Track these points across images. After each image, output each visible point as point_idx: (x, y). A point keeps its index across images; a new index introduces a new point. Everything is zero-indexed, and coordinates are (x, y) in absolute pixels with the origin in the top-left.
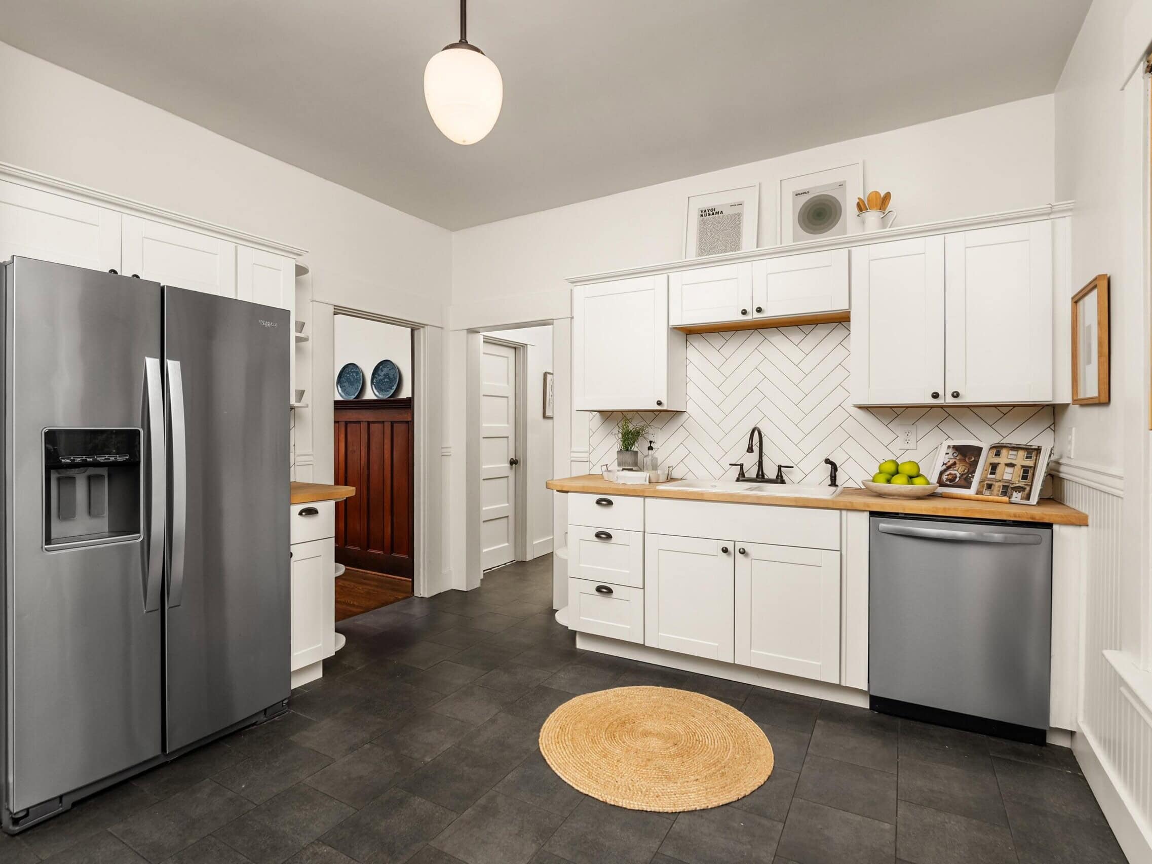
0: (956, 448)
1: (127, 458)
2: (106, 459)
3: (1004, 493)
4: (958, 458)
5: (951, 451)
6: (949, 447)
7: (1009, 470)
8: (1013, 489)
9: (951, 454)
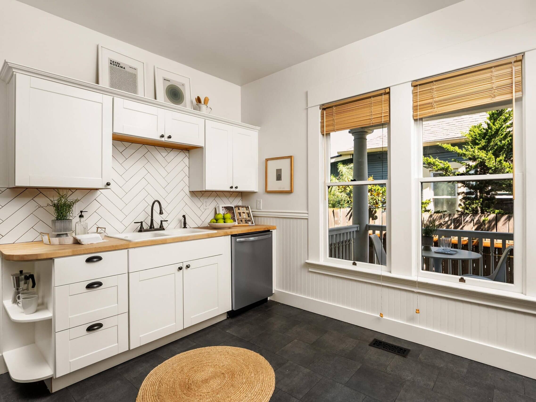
0: (226, 208)
3: (246, 223)
4: (228, 211)
5: (224, 209)
6: (222, 207)
7: (244, 214)
8: (248, 220)
9: (224, 210)
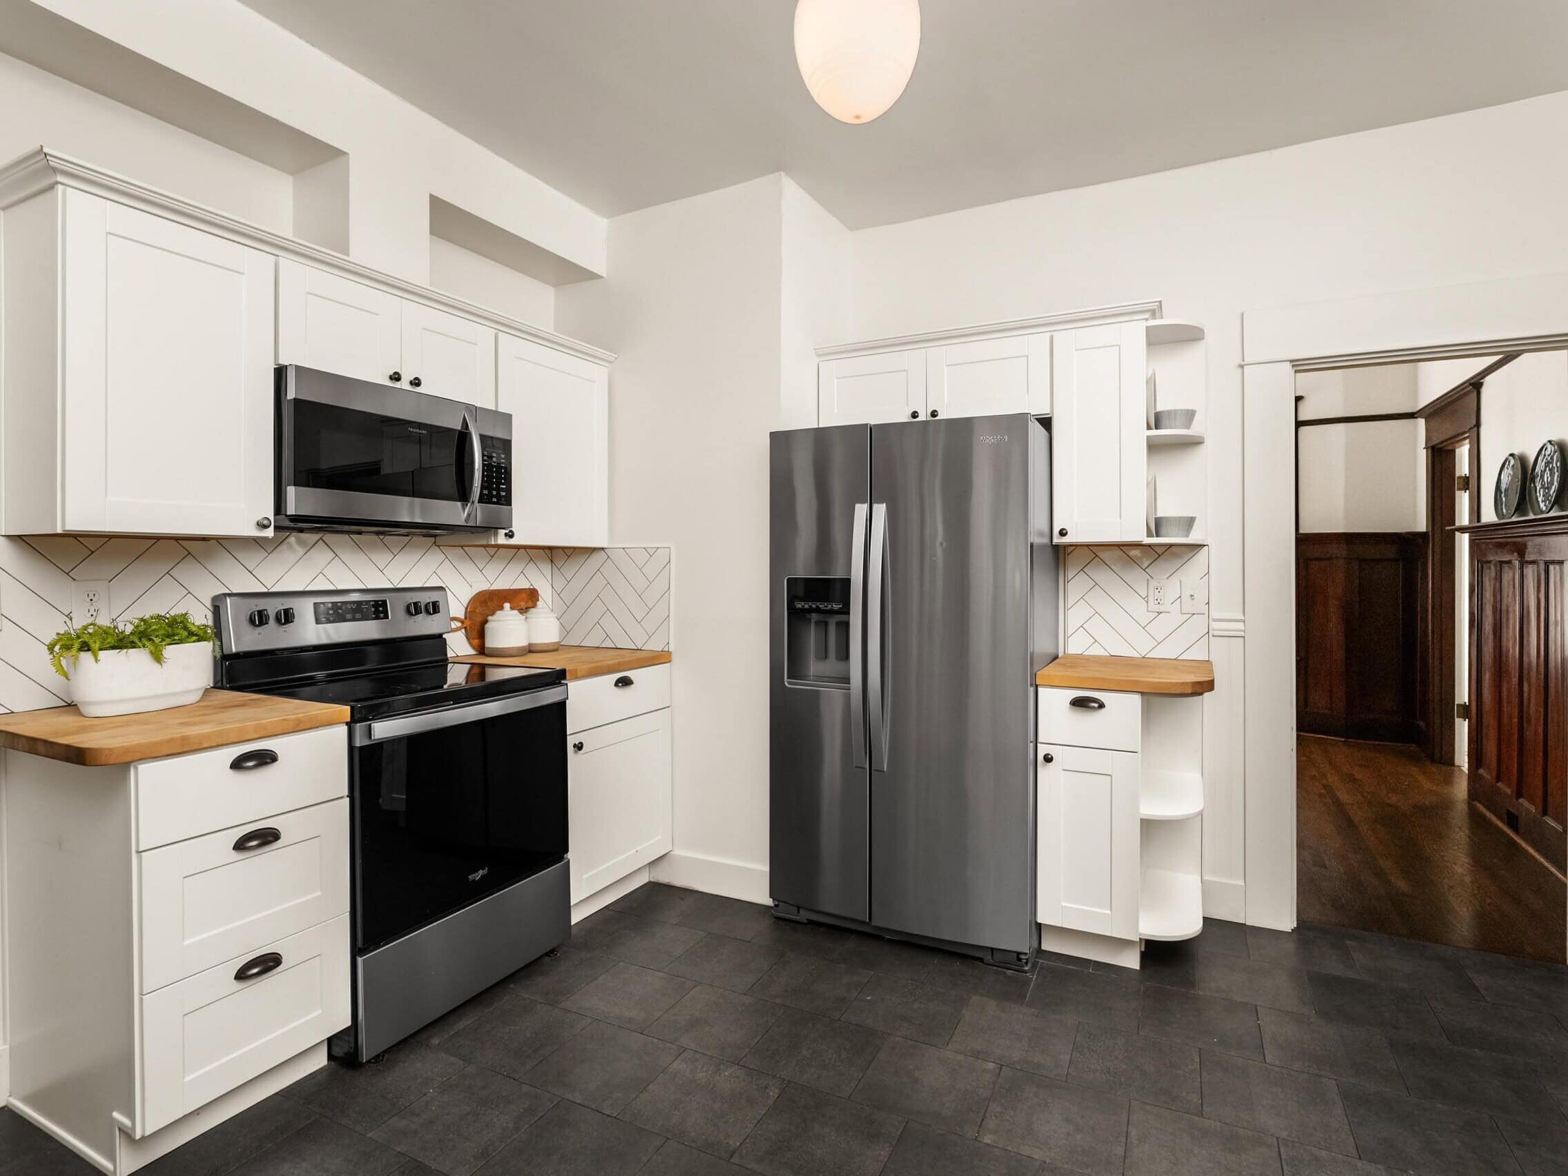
1: (841, 606)
2: (825, 606)
